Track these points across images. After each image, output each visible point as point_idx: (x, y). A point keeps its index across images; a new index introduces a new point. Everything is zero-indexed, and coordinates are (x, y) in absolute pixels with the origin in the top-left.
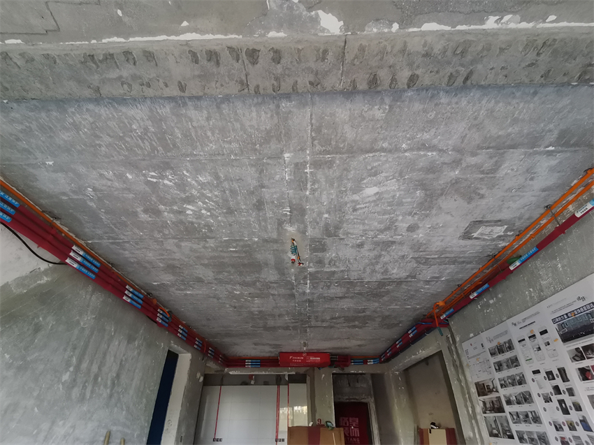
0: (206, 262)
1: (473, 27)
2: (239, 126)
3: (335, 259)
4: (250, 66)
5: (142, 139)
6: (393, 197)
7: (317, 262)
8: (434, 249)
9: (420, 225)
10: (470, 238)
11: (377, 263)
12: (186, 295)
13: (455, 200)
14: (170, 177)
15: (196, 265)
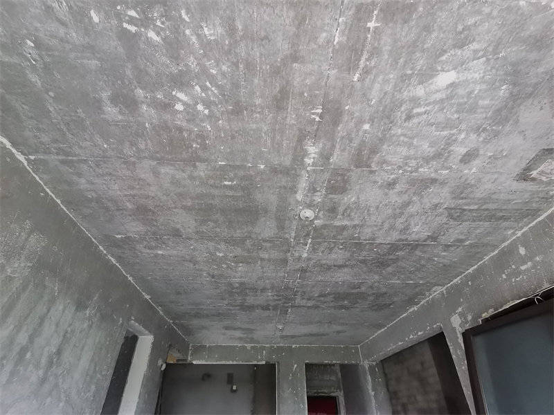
0: (190, 204)
3: (353, 206)
6: (469, 95)
7: (329, 211)
8: (478, 195)
9: (481, 152)
10: (526, 179)
12: (156, 256)
13: (541, 109)
15: (176, 208)
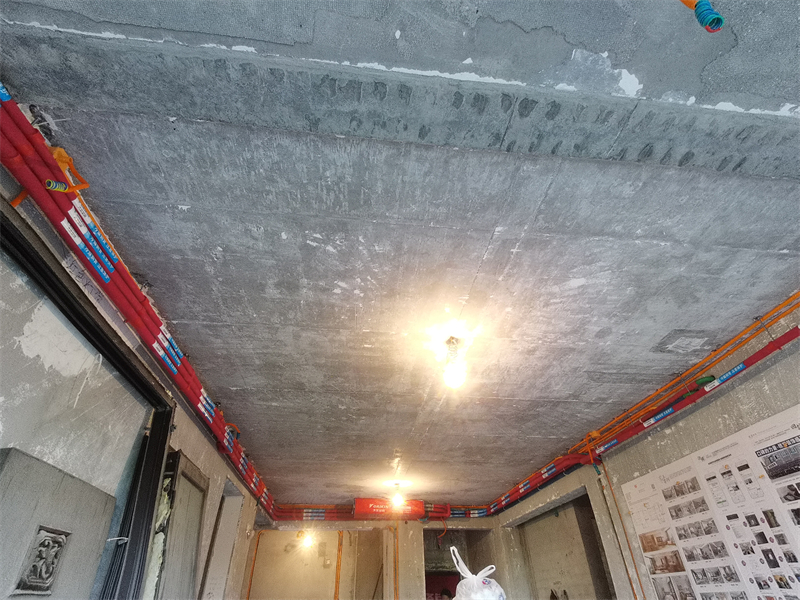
0: (322, 362)
1: (767, 112)
2: (459, 187)
4: (518, 118)
5: (329, 190)
6: (598, 293)
8: (616, 362)
9: (614, 330)
10: (662, 351)
11: (543, 375)
12: (269, 407)
13: (667, 302)
14: (338, 242)
15: (307, 365)
